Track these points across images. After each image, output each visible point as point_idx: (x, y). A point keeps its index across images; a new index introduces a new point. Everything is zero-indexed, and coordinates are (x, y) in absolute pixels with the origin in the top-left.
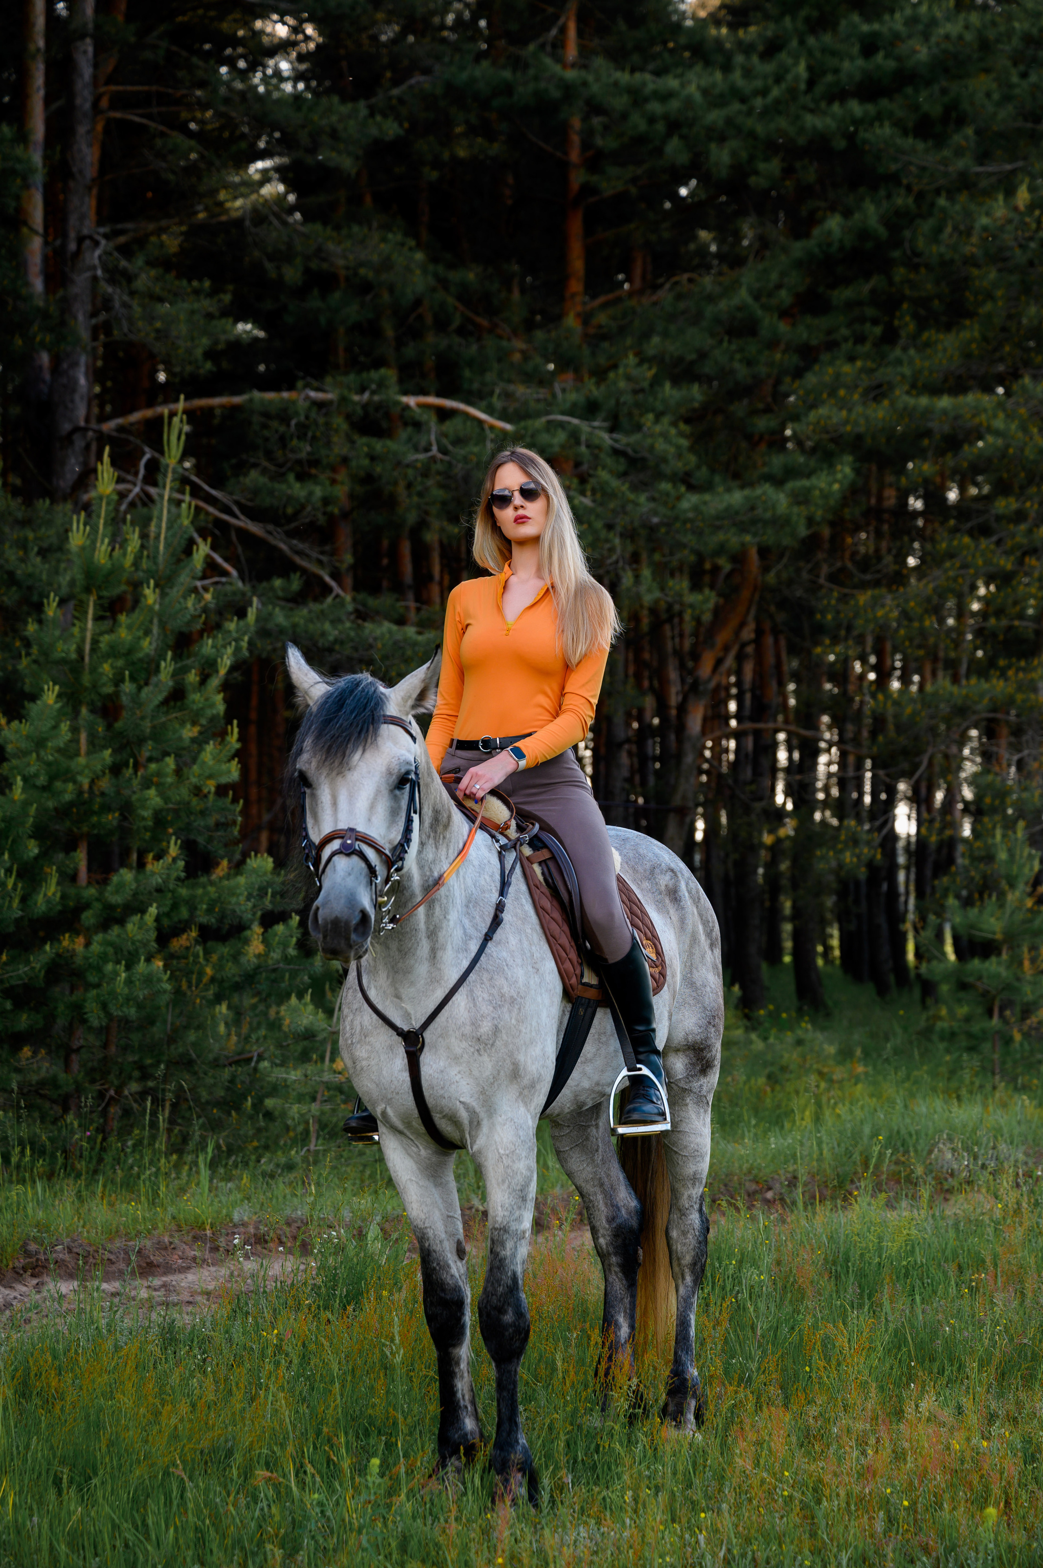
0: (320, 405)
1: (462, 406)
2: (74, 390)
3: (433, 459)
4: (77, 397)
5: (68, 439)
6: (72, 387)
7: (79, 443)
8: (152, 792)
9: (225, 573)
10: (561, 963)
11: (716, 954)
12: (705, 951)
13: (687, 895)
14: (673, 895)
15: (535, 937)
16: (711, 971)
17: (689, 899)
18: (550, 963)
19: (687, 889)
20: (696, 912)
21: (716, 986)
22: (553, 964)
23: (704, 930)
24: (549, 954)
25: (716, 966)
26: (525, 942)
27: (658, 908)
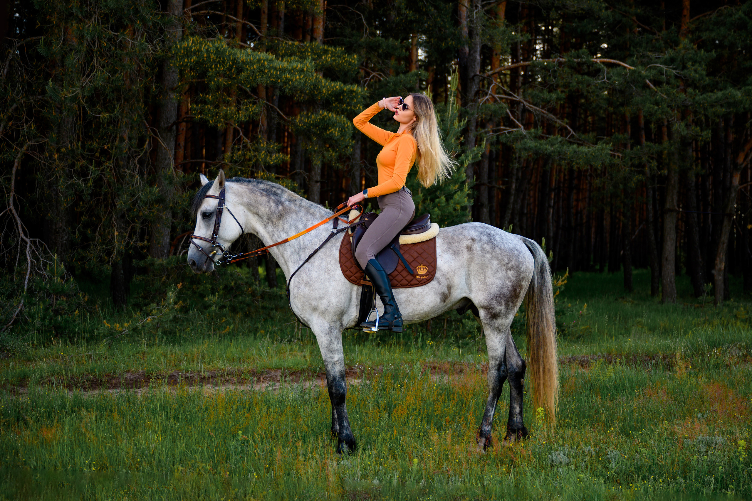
0: (560, 64)
1: (618, 62)
2: (475, 61)
3: (604, 82)
4: (476, 64)
5: (473, 79)
6: (474, 60)
7: (477, 80)
8: (436, 209)
9: (517, 127)
10: (344, 272)
11: (510, 273)
12: (498, 271)
13: (479, 249)
14: (469, 249)
15: (333, 262)
16: (500, 279)
17: (481, 251)
18: (339, 272)
19: (482, 247)
20: (488, 256)
21: (503, 285)
22: (341, 272)
23: (500, 263)
24: (340, 268)
25: (508, 278)
26: (324, 263)
27: (456, 253)
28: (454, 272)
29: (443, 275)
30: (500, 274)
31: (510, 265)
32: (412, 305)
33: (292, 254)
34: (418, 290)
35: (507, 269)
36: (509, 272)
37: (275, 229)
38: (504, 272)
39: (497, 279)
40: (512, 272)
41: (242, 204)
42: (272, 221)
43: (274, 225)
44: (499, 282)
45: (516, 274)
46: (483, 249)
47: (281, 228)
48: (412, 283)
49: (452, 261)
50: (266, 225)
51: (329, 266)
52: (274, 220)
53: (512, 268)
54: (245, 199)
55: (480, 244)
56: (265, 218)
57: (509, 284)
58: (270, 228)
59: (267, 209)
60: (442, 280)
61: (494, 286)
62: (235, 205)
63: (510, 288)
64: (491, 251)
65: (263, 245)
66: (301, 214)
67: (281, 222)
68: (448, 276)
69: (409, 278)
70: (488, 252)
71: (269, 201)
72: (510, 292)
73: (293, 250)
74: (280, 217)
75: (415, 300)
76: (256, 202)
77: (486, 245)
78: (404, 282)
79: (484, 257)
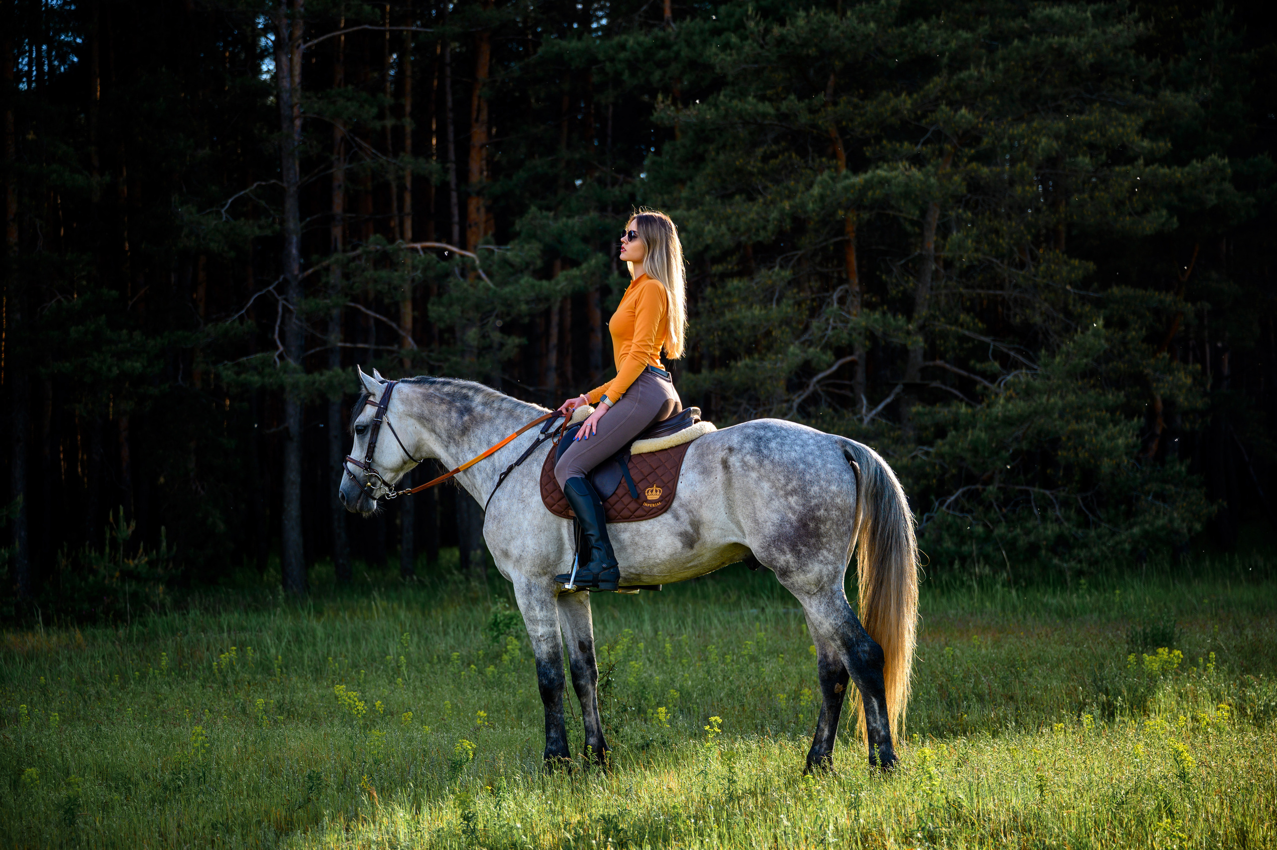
10: (544, 498)
11: (793, 500)
12: (772, 499)
13: (738, 464)
14: (725, 465)
15: (532, 484)
16: (778, 511)
17: (742, 467)
18: (538, 498)
19: (743, 461)
20: (754, 475)
21: (782, 520)
22: (540, 498)
23: (774, 486)
24: (539, 493)
25: (790, 508)
26: (518, 487)
27: (706, 472)
28: (700, 501)
29: (682, 506)
30: (776, 504)
31: (789, 487)
32: (640, 550)
33: (484, 481)
34: (645, 526)
35: (788, 494)
36: (790, 498)
37: (459, 450)
38: (782, 500)
39: (773, 511)
40: (795, 498)
41: (410, 416)
42: (454, 439)
43: (457, 444)
44: (775, 517)
45: (801, 502)
46: (744, 464)
47: (466, 447)
48: (637, 513)
49: (698, 484)
50: (447, 447)
51: (525, 490)
52: (457, 437)
53: (794, 492)
54: (415, 409)
55: (740, 456)
56: (444, 436)
57: (793, 517)
58: (453, 449)
59: (446, 423)
60: (682, 513)
61: (769, 524)
62: (400, 418)
63: (795, 524)
64: (757, 465)
65: (447, 471)
66: (498, 421)
67: (465, 439)
68: (690, 507)
69: (633, 506)
70: (753, 468)
71: (449, 411)
72: (797, 529)
73: (484, 475)
74: (465, 430)
75: (644, 543)
76: (431, 413)
77: (748, 457)
78: (626, 513)
79: (747, 476)
